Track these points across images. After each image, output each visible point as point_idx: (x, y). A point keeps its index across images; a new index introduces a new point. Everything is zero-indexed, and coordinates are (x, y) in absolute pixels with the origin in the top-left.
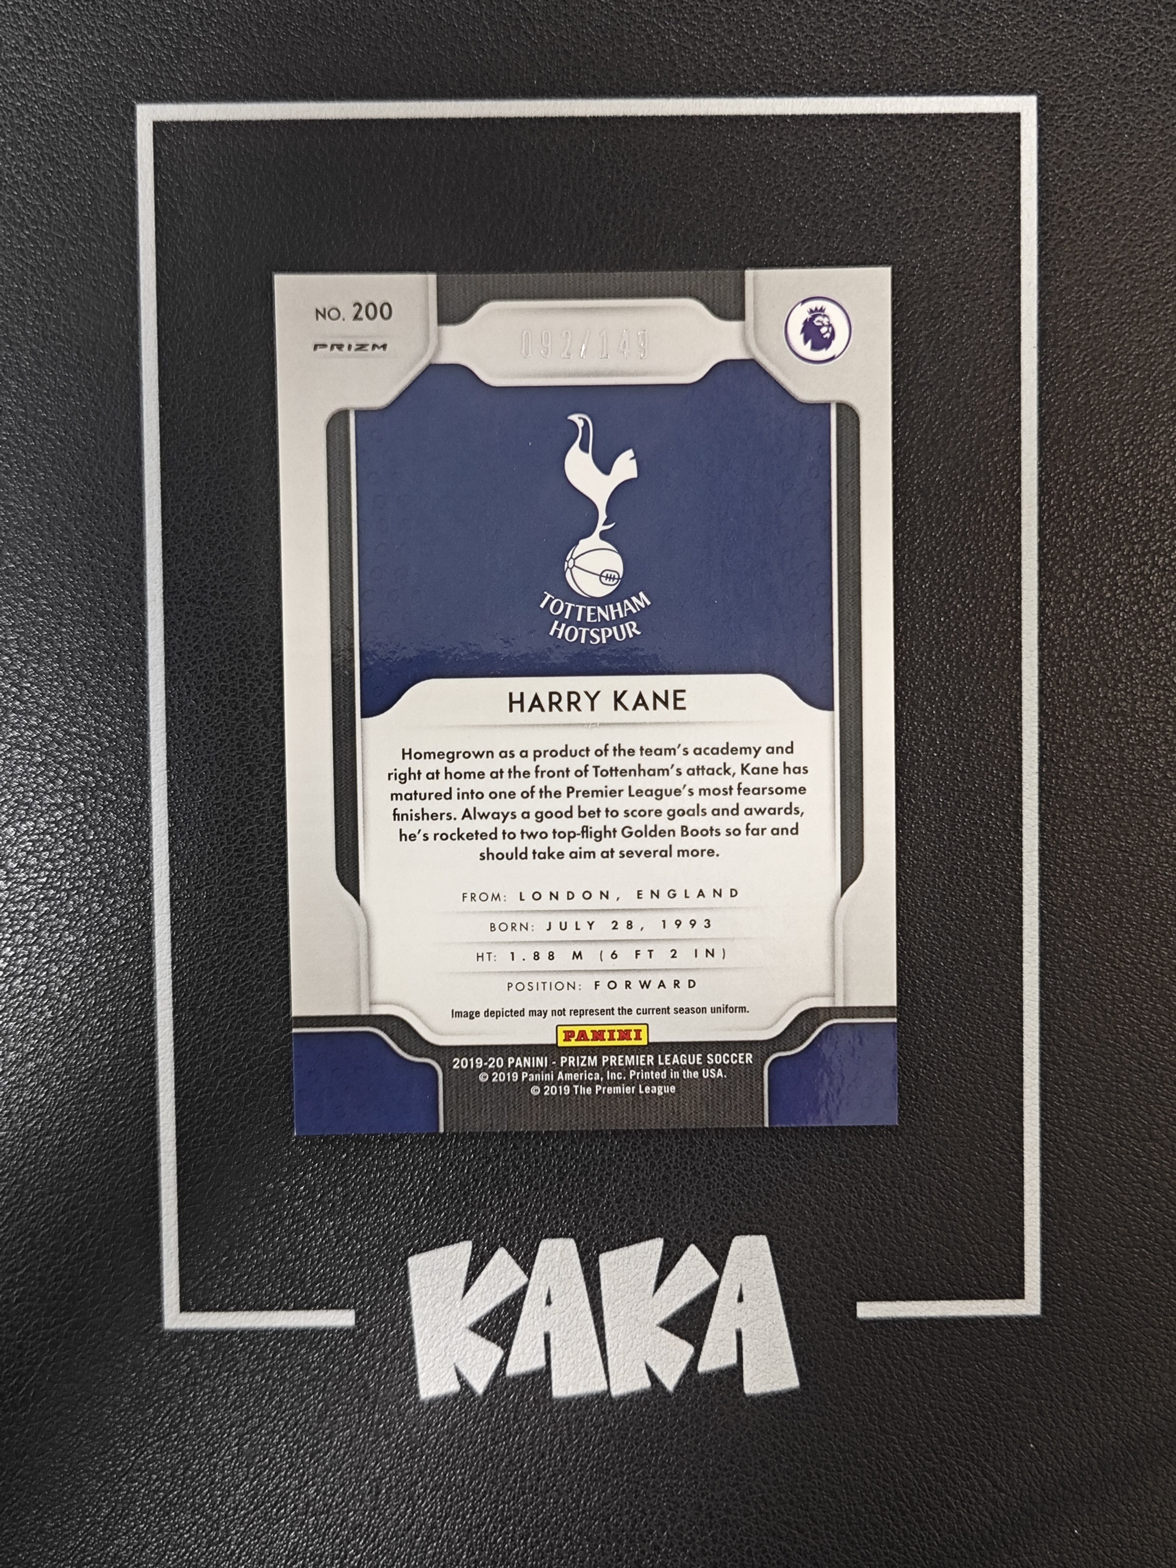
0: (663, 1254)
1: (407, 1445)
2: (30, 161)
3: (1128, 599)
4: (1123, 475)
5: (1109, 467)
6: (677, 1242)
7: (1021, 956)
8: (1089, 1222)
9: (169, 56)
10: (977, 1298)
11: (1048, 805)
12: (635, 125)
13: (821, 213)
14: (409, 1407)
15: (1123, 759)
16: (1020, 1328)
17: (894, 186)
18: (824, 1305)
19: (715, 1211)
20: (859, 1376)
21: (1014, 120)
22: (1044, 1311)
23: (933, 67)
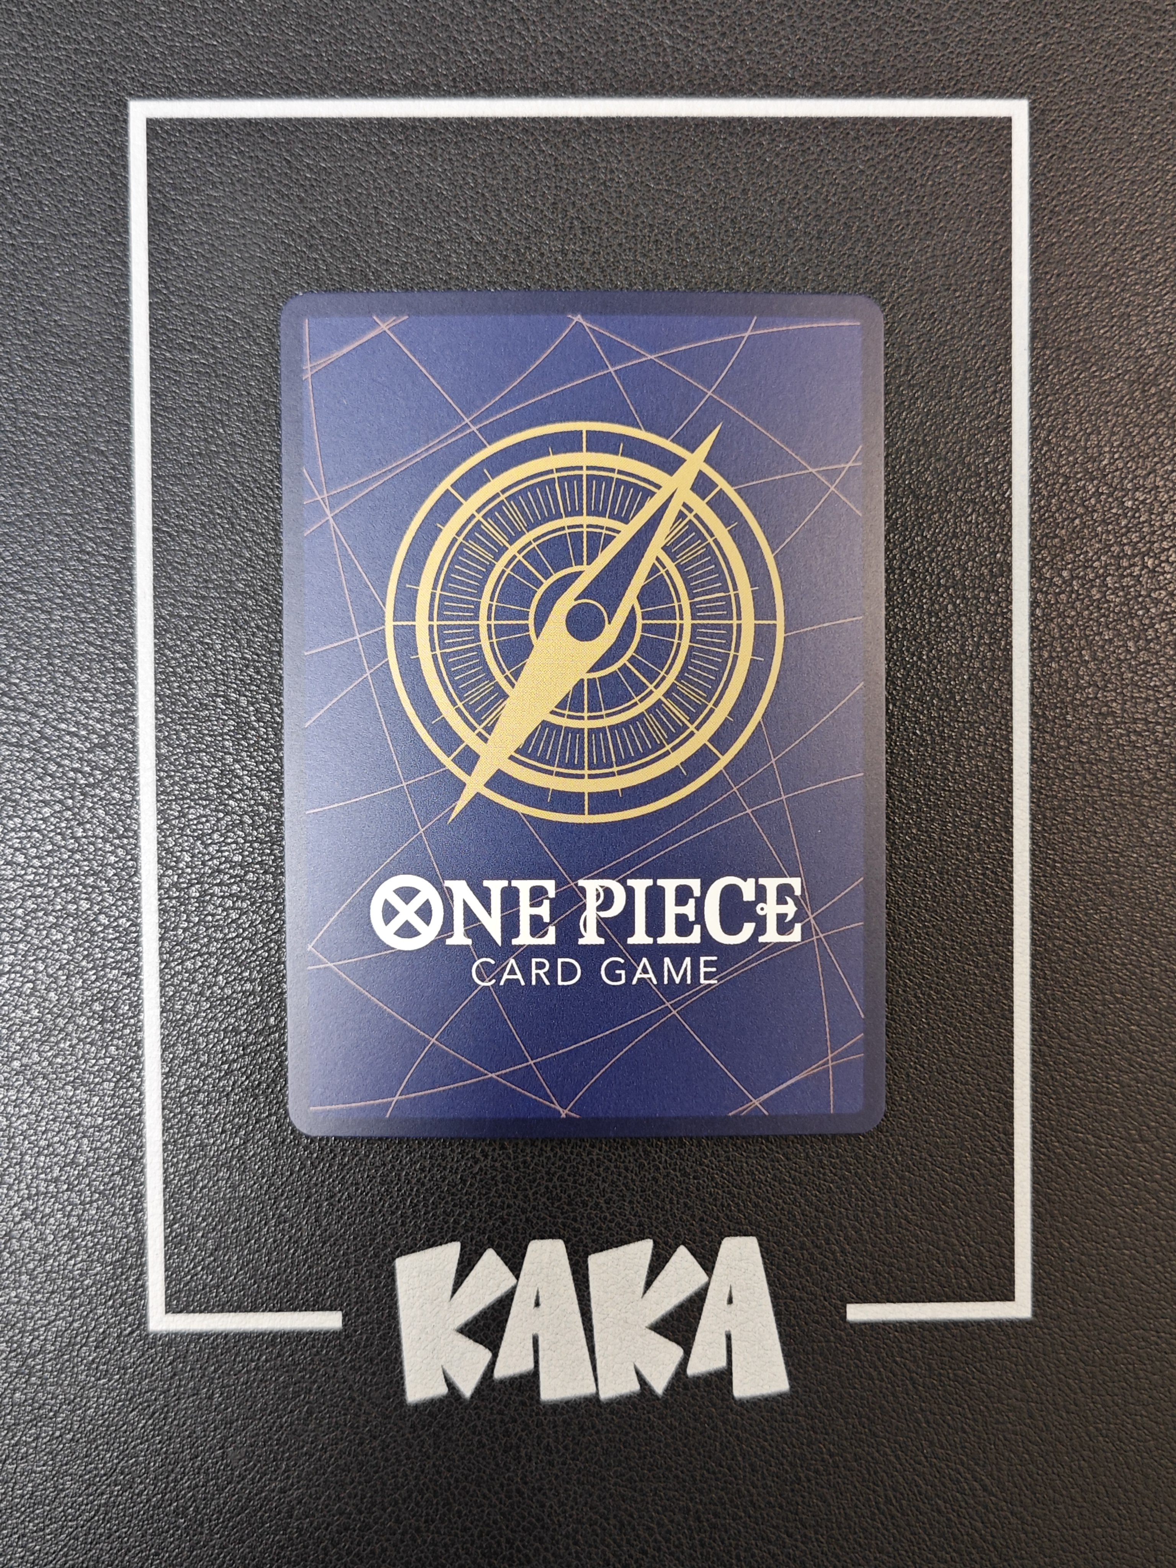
0: (653, 1255)
1: (394, 1448)
2: (22, 155)
3: (1118, 600)
4: (1113, 477)
5: (1099, 469)
6: (666, 1243)
7: (1012, 958)
8: (1081, 1225)
9: (162, 53)
10: (968, 1300)
11: (1038, 806)
12: (629, 126)
13: (813, 214)
14: (396, 1410)
15: (1112, 758)
16: (1010, 1331)
17: (886, 188)
18: (814, 1308)
19: (704, 1212)
20: (848, 1379)
21: (1005, 124)
22: (1035, 1314)
23: (925, 71)
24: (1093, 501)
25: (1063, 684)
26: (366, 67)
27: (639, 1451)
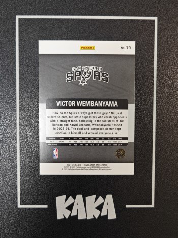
0: (96, 197)
5: (167, 76)
6: (98, 195)
9: (21, 8)
10: (144, 205)
11: (157, 128)
16: (151, 209)
19: (104, 191)
21: (154, 21)
22: (154, 207)
24: (166, 81)
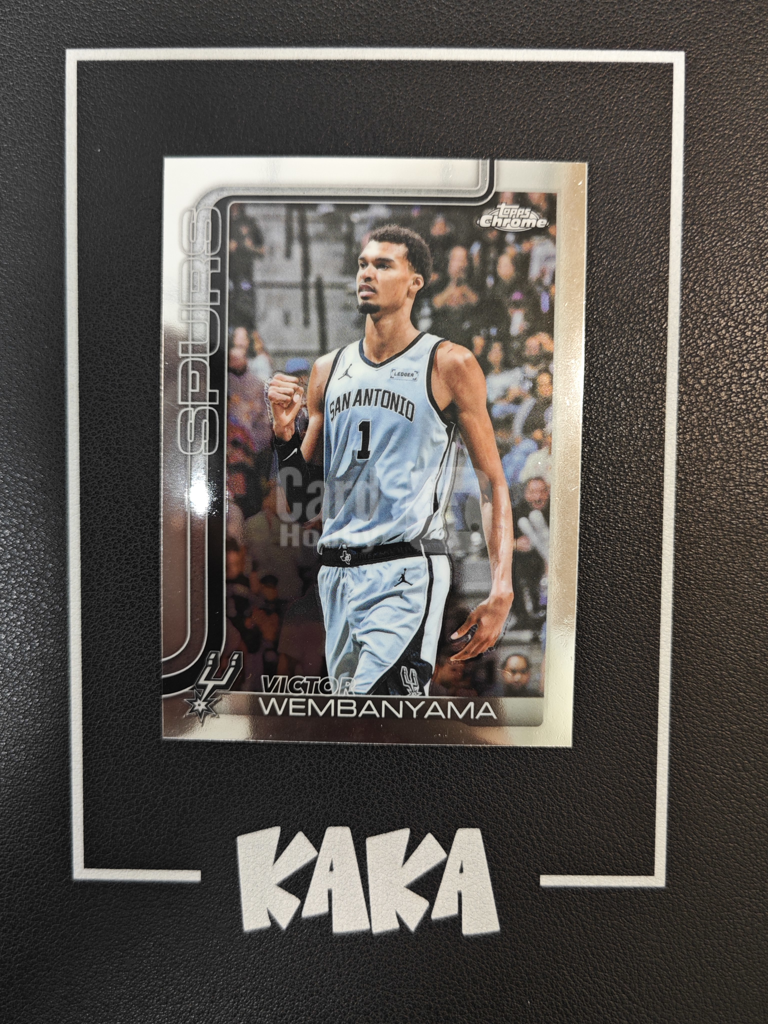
0: (410, 839)
1: (235, 961)
3: (739, 400)
4: (738, 315)
5: (728, 309)
6: (419, 831)
7: (659, 645)
8: (700, 826)
10: (622, 874)
11: (680, 541)
12: (407, 66)
13: (534, 129)
14: (236, 936)
15: (732, 510)
16: (651, 896)
17: (585, 111)
18: (518, 877)
19: (445, 811)
20: (540, 924)
21: (670, 68)
22: (667, 884)
23: (613, 30)
24: (724, 332)
25: (699, 458)
26: (227, 25)
27: (398, 968)
